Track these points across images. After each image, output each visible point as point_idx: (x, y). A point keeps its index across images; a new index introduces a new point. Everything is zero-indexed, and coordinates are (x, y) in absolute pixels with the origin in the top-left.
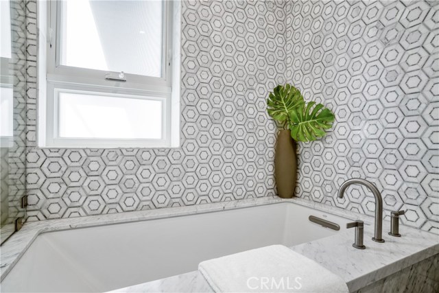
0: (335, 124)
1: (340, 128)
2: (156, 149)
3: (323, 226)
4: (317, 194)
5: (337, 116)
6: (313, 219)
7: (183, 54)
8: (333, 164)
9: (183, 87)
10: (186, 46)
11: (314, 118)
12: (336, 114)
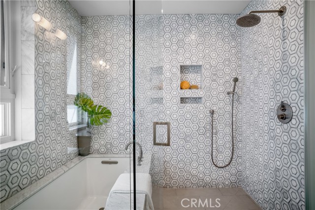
0: (112, 117)
1: (114, 119)
2: (21, 145)
3: (110, 164)
4: (103, 150)
5: (112, 113)
6: (103, 162)
7: (36, 74)
8: (111, 135)
9: (36, 98)
10: (37, 69)
11: (102, 113)
12: (112, 112)
